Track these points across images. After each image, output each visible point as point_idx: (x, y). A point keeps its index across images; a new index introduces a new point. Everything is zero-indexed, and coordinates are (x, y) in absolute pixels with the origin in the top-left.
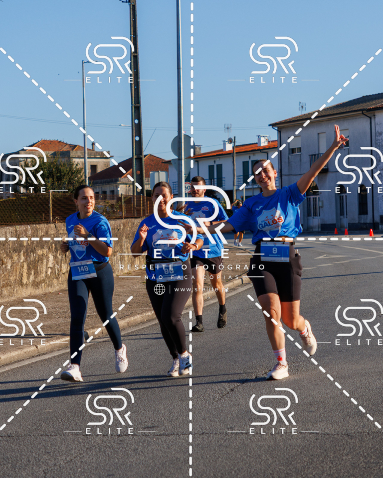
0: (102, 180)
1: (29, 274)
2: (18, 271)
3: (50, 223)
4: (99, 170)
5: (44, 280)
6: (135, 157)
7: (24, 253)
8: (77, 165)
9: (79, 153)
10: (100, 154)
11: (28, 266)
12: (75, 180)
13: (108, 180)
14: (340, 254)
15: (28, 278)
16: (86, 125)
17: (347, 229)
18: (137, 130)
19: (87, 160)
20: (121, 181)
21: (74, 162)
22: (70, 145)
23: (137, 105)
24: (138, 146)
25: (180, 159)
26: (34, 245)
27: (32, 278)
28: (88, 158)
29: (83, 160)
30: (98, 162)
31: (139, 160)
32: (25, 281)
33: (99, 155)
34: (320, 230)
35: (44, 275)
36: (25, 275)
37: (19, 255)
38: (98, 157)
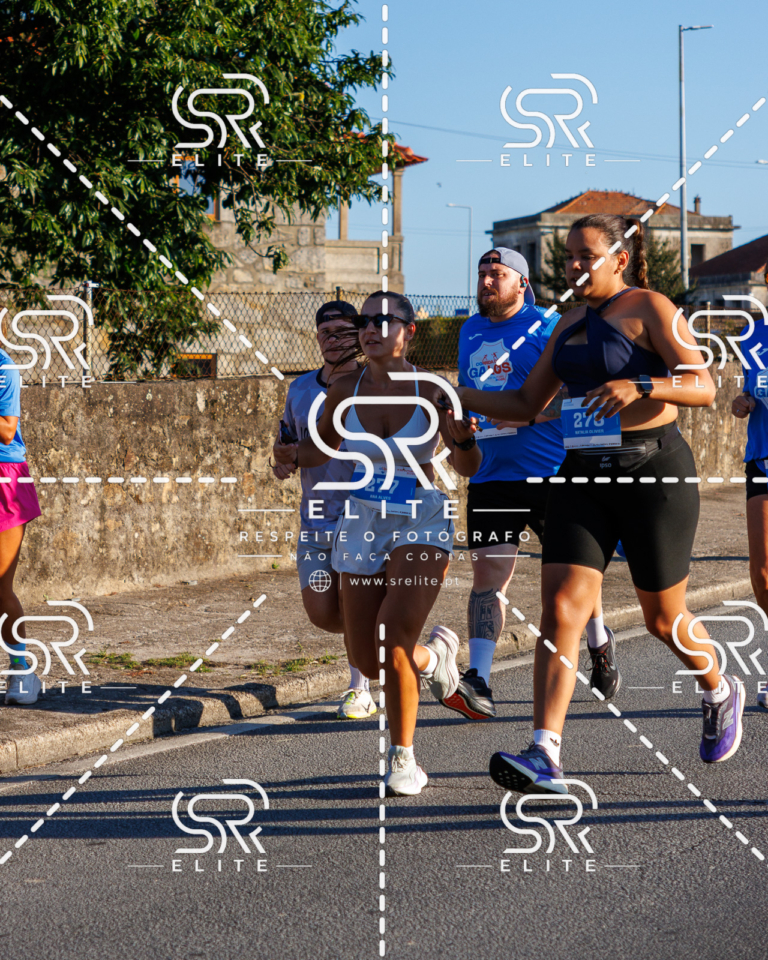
0: (716, 277)
4: (709, 255)
8: (665, 244)
9: (667, 220)
10: (712, 221)
12: (660, 276)
13: (729, 276)
16: (685, 160)
19: (688, 234)
20: (757, 278)
21: (659, 238)
22: (647, 201)
28: (690, 229)
29: (677, 234)
30: (707, 239)
33: (709, 223)
38: (708, 227)
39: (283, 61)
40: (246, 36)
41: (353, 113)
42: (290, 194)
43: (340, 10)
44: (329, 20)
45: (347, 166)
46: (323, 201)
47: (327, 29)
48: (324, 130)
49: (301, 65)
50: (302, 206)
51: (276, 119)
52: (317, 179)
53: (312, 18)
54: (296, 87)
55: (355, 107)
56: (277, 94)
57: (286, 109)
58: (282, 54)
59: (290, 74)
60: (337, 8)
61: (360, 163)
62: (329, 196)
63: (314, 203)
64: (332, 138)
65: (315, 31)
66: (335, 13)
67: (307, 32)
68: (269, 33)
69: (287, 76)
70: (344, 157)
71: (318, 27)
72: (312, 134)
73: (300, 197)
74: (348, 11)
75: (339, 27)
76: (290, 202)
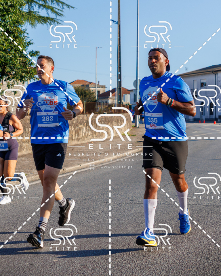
0: (102, 97)
1: (75, 135)
2: (71, 134)
3: (84, 114)
4: (101, 93)
5: (81, 138)
6: (118, 88)
7: (74, 126)
9: (93, 86)
11: (75, 132)
13: (105, 97)
14: (203, 131)
15: (75, 137)
17: (205, 121)
18: (120, 77)
20: (110, 98)
21: (91, 89)
23: (120, 66)
24: (120, 83)
25: (137, 89)
26: (78, 123)
27: (76, 137)
28: (97, 88)
29: (95, 89)
31: (120, 89)
32: (74, 138)
34: (193, 121)
35: (81, 136)
36: (74, 136)
37: (72, 127)
38: (101, 87)
39: (18, 51)
40: (10, 46)
41: (32, 63)
42: (18, 79)
43: (30, 41)
44: (27, 43)
45: (30, 73)
46: (25, 80)
47: (27, 45)
48: (26, 66)
49: (21, 53)
50: (21, 81)
51: (16, 63)
52: (24, 76)
53: (24, 43)
54: (20, 57)
55: (32, 61)
56: (16, 58)
57: (18, 61)
58: (17, 50)
59: (19, 54)
60: (29, 41)
61: (33, 73)
62: (26, 79)
63: (23, 81)
64: (27, 67)
65: (24, 46)
66: (28, 42)
67: (23, 46)
68: (15, 46)
69: (18, 55)
70: (30, 71)
71: (25, 45)
72: (23, 67)
73: (20, 79)
74: (31, 42)
75: (29, 45)
76: (18, 80)
